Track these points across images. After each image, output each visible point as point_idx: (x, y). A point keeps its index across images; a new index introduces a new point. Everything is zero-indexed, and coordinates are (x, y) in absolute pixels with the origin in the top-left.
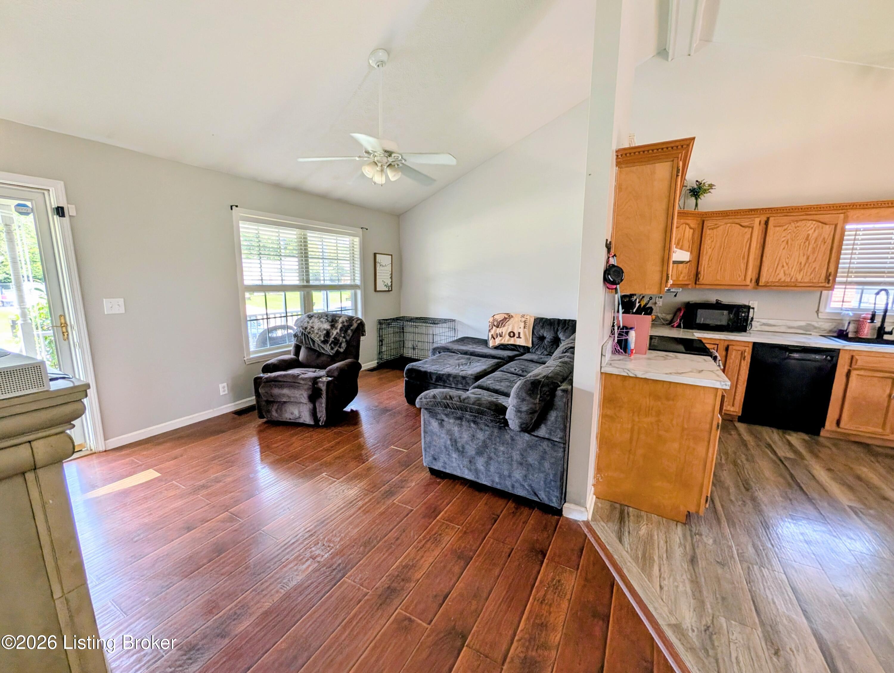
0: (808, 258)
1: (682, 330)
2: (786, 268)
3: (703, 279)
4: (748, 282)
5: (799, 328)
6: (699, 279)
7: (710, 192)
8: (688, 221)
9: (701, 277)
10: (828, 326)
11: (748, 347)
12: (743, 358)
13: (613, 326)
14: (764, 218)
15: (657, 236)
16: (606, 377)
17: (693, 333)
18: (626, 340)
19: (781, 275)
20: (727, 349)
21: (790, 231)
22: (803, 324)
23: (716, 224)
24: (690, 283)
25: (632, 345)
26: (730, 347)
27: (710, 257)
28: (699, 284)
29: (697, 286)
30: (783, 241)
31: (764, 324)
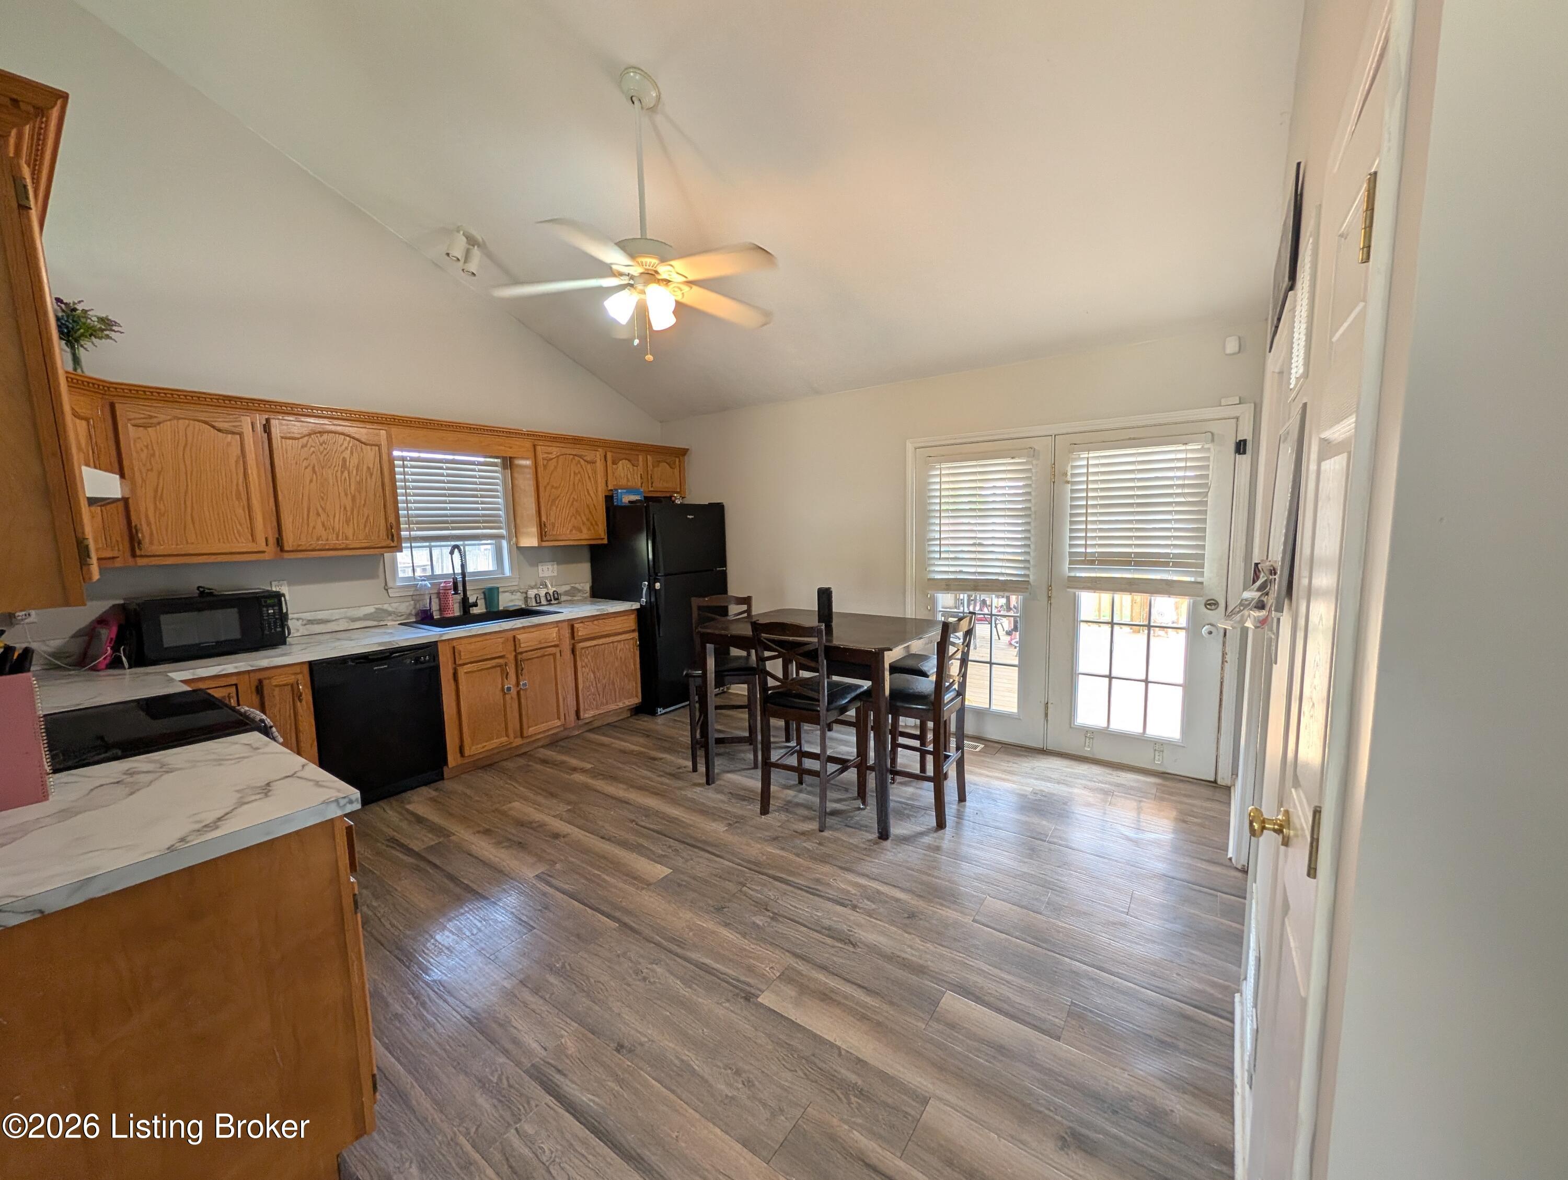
0: (354, 499)
1: (128, 671)
2: (323, 516)
3: (151, 543)
4: (262, 546)
5: (366, 618)
6: (139, 543)
7: (108, 337)
9: (144, 538)
10: (406, 607)
11: (301, 673)
12: (297, 697)
14: (259, 419)
17: (164, 674)
19: (320, 530)
20: (259, 689)
21: (312, 449)
22: (371, 610)
23: (151, 417)
24: (116, 554)
26: (266, 682)
27: (156, 491)
28: (141, 556)
29: (141, 562)
30: (306, 468)
31: (311, 622)
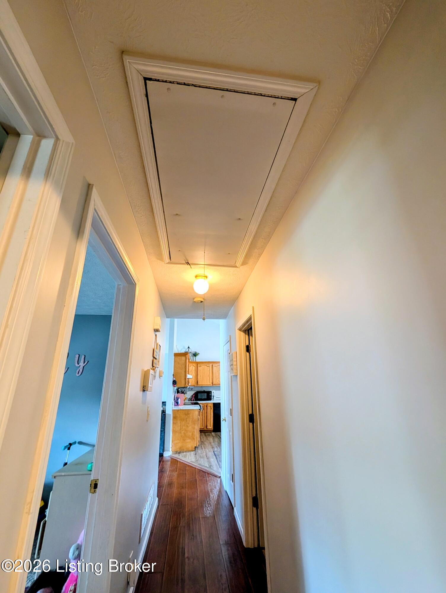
2: (219, 379)
4: (210, 384)
8: (193, 365)
9: (198, 382)
11: (213, 404)
12: (211, 408)
13: (175, 397)
14: (212, 364)
15: (183, 373)
16: (173, 411)
18: (178, 402)
20: (206, 406)
23: (201, 365)
24: (196, 385)
25: (179, 403)
26: (208, 405)
27: (200, 376)
29: (198, 386)
30: (217, 371)
31: (217, 398)
